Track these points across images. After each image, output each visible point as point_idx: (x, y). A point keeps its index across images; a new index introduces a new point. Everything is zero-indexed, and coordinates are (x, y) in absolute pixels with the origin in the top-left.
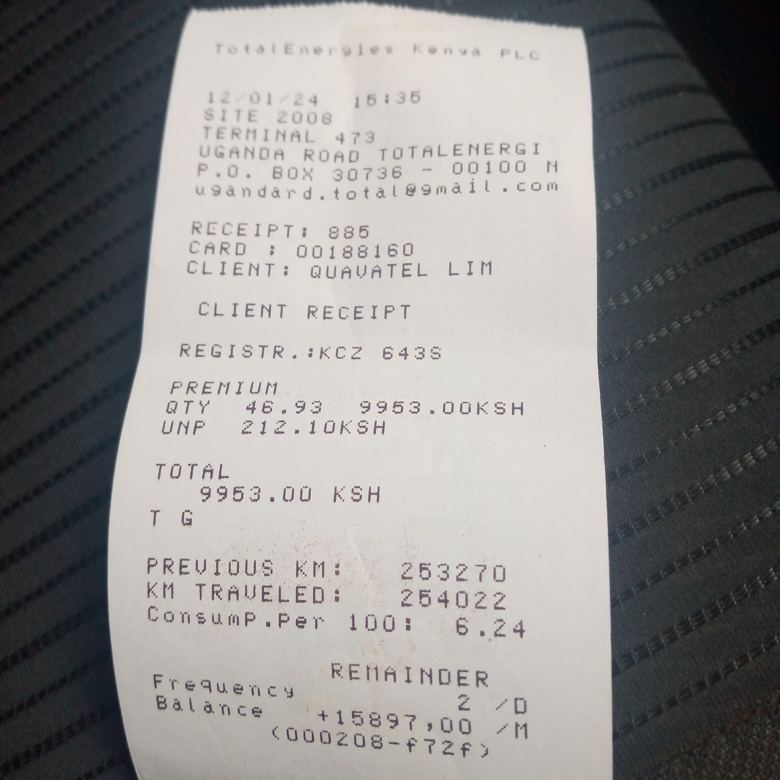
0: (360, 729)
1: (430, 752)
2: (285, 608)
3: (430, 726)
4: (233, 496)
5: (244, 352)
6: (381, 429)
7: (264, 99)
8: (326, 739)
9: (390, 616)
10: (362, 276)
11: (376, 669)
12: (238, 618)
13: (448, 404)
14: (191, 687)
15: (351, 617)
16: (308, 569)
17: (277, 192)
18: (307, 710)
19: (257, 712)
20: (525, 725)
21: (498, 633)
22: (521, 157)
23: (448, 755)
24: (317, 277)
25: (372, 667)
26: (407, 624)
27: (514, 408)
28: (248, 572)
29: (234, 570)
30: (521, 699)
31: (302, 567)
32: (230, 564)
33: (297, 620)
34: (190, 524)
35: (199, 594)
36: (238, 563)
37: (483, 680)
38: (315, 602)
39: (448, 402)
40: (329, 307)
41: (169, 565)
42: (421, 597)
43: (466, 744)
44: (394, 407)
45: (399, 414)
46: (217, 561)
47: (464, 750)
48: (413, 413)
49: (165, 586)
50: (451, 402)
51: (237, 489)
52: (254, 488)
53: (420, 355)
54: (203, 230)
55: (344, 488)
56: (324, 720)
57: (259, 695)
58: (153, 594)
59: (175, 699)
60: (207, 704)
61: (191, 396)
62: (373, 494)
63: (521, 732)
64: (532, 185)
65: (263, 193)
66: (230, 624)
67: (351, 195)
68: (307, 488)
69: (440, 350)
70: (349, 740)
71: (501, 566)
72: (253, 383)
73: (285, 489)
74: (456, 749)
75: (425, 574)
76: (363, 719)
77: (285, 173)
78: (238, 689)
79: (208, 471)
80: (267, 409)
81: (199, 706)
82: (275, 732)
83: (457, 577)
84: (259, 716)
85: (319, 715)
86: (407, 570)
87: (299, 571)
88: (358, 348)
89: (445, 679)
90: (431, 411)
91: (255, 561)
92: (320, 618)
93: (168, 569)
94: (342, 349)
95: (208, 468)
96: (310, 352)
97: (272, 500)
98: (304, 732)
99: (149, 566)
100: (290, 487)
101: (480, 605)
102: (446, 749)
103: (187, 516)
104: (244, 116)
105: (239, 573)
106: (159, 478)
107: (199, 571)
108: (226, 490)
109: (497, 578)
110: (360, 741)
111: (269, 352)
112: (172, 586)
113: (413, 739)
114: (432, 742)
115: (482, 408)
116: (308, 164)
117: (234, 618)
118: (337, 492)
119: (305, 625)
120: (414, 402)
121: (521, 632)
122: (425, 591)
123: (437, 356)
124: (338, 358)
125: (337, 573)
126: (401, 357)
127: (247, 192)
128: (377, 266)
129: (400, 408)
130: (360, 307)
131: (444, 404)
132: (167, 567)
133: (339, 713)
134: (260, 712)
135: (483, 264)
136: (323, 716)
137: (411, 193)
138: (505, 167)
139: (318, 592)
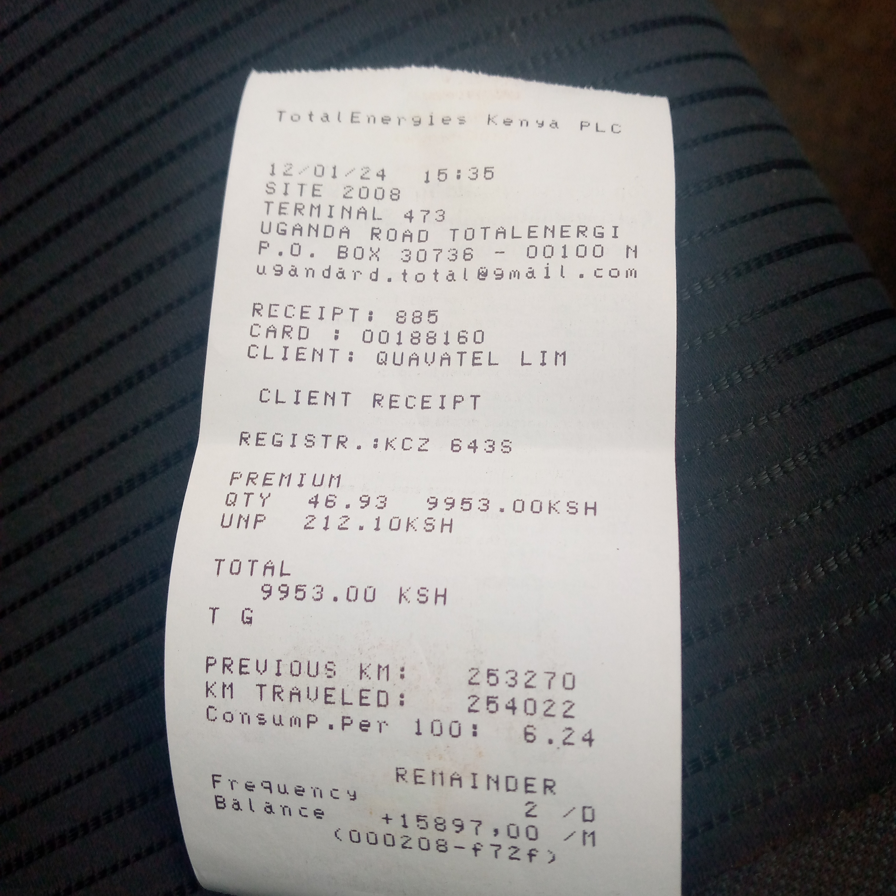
0: (424, 833)
1: (496, 856)
2: (348, 711)
3: (496, 831)
4: (295, 595)
5: (306, 442)
6: (449, 527)
7: (329, 172)
8: (389, 841)
9: (456, 722)
10: (431, 364)
11: (442, 774)
12: (300, 720)
13: (519, 501)
14: (251, 788)
15: (416, 722)
16: (372, 671)
17: (343, 273)
18: (371, 813)
19: (319, 814)
20: (593, 833)
21: (567, 741)
22: (599, 241)
23: (514, 860)
24: (383, 364)
25: (437, 772)
26: (474, 730)
27: (587, 508)
28: (310, 673)
29: (296, 671)
30: (590, 807)
31: (366, 669)
32: (291, 664)
33: (360, 723)
34: (250, 622)
35: (260, 695)
36: (300, 664)
37: (550, 788)
38: (379, 705)
39: (518, 500)
40: (395, 396)
41: (228, 664)
42: (489, 703)
43: (532, 850)
44: (462, 504)
45: (468, 511)
46: (279, 661)
47: (531, 855)
48: (481, 510)
49: (224, 686)
50: (522, 500)
51: (299, 587)
52: (317, 586)
53: (490, 448)
54: (265, 312)
55: (410, 588)
56: (387, 823)
57: (321, 797)
58: (212, 694)
59: (234, 800)
60: (268, 805)
61: (251, 489)
62: (439, 596)
63: (589, 840)
64: (610, 271)
65: (327, 274)
66: (291, 726)
67: (420, 278)
68: (371, 588)
69: (511, 444)
70: (413, 843)
71: (571, 674)
72: (315, 475)
73: (348, 589)
74: (523, 854)
75: (493, 680)
76: (428, 823)
77: (351, 253)
78: (299, 791)
79: (269, 568)
80: (329, 503)
81: (259, 807)
82: (338, 833)
83: (526, 683)
84: (321, 818)
85: (383, 818)
86: (474, 676)
87: (363, 674)
88: (425, 439)
89: (511, 786)
90: (500, 509)
91: (318, 663)
92: (385, 722)
93: (228, 668)
94: (408, 440)
95: (270, 565)
96: (375, 443)
97: (335, 599)
98: (367, 834)
99: (208, 665)
100: (354, 587)
101: (548, 713)
102: (512, 855)
103: (247, 614)
104: (307, 190)
105: (301, 675)
106: (218, 574)
107: (259, 671)
108: (288, 588)
109: (566, 686)
110: (424, 845)
111: (332, 442)
112: (231, 686)
113: (478, 844)
114: (498, 847)
115: (554, 507)
116: (375, 244)
117: (295, 719)
118: (403, 593)
119: (368, 728)
120: (483, 499)
121: (590, 741)
122: (492, 697)
123: (507, 450)
124: (405, 449)
125: (402, 677)
126: (470, 449)
127: (310, 272)
128: (446, 353)
129: (469, 505)
130: (427, 396)
131: (515, 502)
132: (226, 666)
133: (404, 816)
134: (323, 814)
135: (557, 354)
136: (387, 819)
137: (483, 277)
138: (581, 252)
139: (383, 696)
